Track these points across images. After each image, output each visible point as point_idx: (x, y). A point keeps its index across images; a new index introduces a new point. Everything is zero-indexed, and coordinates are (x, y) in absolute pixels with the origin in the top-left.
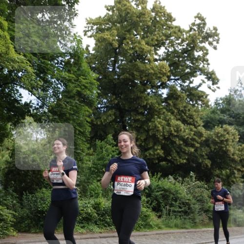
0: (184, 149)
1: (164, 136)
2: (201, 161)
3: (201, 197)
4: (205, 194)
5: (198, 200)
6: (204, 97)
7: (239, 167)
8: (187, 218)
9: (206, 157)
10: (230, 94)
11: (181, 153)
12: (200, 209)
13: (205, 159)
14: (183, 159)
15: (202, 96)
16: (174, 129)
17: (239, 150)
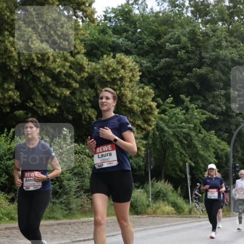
0: (54, 91)
1: (20, 66)
2: (80, 110)
3: (80, 169)
4: (85, 164)
5: (75, 174)
6: (87, 5)
7: (139, 122)
8: (57, 201)
9: (88, 104)
10: (128, 2)
11: (49, 97)
12: (78, 187)
13: (87, 107)
14: (51, 107)
15: (84, 3)
16: (38, 57)
17: (140, 95)
